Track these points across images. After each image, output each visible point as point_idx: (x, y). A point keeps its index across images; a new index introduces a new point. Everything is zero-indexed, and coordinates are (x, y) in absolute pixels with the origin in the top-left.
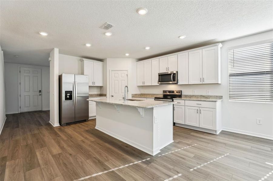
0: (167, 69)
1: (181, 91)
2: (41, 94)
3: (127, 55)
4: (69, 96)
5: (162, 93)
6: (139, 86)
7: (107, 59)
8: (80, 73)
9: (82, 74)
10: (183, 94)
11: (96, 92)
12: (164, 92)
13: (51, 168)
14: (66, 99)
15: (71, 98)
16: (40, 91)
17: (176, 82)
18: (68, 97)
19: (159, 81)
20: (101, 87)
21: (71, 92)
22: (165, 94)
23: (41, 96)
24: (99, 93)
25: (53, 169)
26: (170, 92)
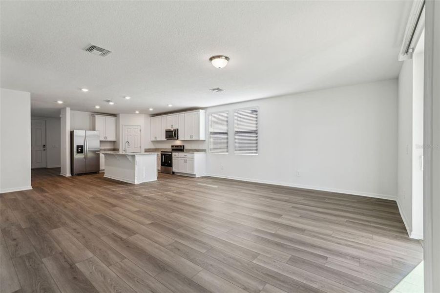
0: (172, 126)
1: (184, 146)
2: (45, 149)
3: (137, 112)
4: (81, 149)
5: (170, 147)
6: (152, 141)
7: (120, 115)
8: (92, 129)
9: (94, 129)
10: (185, 148)
11: (108, 147)
12: (172, 146)
14: (78, 152)
15: (82, 152)
16: (44, 146)
17: (176, 138)
18: (79, 151)
19: (166, 137)
20: (114, 142)
21: (82, 147)
22: (173, 148)
23: (45, 151)
24: (112, 148)
26: (176, 147)
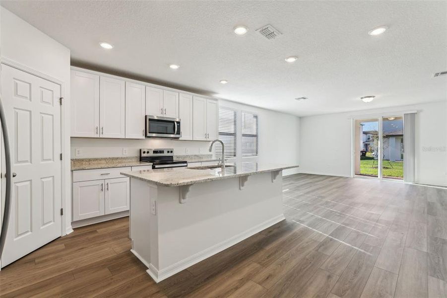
1: (173, 150)
12: (145, 151)
13: (379, 283)
19: (148, 132)
25: (377, 282)
26: (155, 152)
